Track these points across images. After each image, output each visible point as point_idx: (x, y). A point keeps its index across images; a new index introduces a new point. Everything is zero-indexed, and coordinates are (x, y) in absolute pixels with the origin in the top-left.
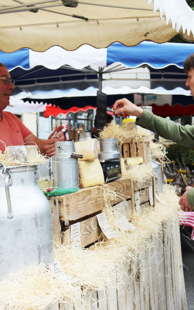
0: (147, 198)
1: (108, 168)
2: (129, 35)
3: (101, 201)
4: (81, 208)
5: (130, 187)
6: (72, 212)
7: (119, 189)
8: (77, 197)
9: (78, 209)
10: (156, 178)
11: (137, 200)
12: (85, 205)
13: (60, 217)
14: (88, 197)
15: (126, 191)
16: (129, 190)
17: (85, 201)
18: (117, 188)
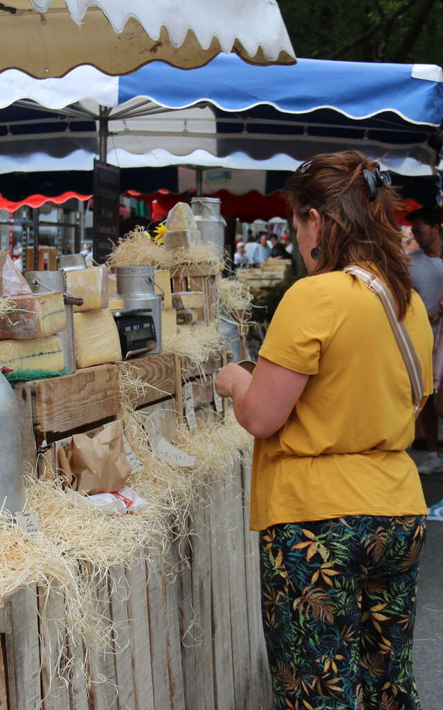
0: (208, 395)
1: (128, 329)
2: (116, 47)
3: (115, 397)
4: (76, 409)
5: (174, 370)
6: (58, 415)
7: (150, 375)
8: (67, 385)
9: (69, 409)
10: (228, 355)
11: (187, 399)
12: (83, 402)
13: (35, 425)
14: (89, 386)
15: (165, 379)
16: (172, 377)
17: (83, 393)
18: (147, 370)
